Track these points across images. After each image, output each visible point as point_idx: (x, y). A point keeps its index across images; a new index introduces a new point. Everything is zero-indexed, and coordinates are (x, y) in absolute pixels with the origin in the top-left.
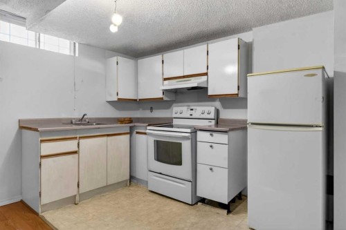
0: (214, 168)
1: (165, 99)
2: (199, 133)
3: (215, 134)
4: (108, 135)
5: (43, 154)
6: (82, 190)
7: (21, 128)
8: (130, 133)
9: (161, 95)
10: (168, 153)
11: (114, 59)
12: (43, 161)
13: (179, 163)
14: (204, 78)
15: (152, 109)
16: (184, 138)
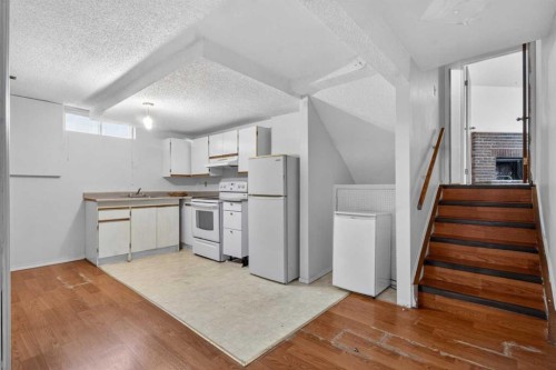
0: (233, 231)
1: (212, 175)
2: (225, 204)
3: (234, 204)
4: (157, 206)
5: (100, 219)
6: (133, 250)
7: (85, 199)
8: (181, 205)
9: (207, 172)
10: (205, 221)
11: (168, 141)
12: (101, 225)
13: (212, 229)
14: (236, 157)
15: (206, 184)
16: (214, 208)
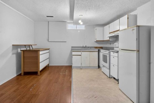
0: (114, 65)
1: (110, 40)
2: (111, 52)
3: (115, 53)
4: (90, 52)
5: (73, 54)
6: (82, 66)
8: (99, 52)
11: (95, 28)
16: (107, 54)
